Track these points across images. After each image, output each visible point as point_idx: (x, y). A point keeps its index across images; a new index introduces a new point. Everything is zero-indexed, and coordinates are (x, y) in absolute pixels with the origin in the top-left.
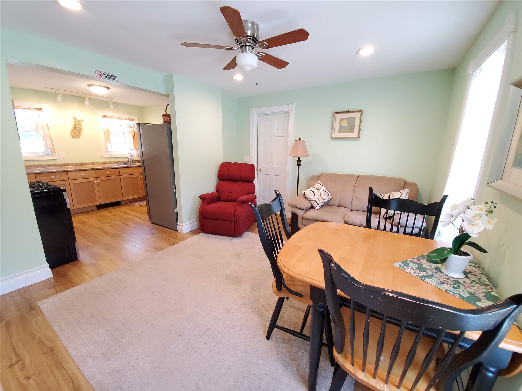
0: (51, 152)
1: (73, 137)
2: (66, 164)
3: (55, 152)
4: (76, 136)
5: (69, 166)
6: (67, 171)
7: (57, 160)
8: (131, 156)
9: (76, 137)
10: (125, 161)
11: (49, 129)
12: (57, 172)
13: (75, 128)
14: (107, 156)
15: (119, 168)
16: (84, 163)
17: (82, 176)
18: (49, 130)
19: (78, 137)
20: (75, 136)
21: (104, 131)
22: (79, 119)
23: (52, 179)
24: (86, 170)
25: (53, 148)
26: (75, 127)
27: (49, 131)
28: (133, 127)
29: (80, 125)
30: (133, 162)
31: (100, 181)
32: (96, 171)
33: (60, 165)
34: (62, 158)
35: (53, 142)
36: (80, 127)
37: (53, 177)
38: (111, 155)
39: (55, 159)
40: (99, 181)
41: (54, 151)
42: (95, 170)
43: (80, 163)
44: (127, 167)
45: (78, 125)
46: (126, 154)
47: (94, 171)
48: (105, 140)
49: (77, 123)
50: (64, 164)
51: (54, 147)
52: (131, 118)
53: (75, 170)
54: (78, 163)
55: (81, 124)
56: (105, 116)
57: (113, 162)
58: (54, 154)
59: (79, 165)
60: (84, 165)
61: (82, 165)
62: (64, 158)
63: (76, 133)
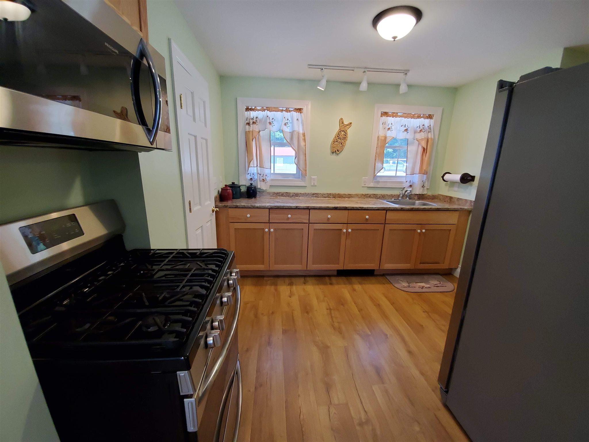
0: (302, 175)
1: (332, 153)
3: (306, 176)
5: (318, 197)
6: (309, 208)
8: (411, 186)
9: (336, 153)
10: (398, 194)
11: (305, 140)
12: (297, 208)
13: (338, 138)
14: (372, 185)
15: (387, 210)
17: (328, 218)
19: (339, 152)
20: (336, 151)
21: (378, 140)
23: (288, 218)
24: (336, 208)
27: (304, 143)
28: (428, 130)
29: (345, 132)
30: (410, 196)
31: (352, 230)
32: (350, 211)
33: (309, 195)
35: (306, 160)
36: (345, 136)
37: (290, 216)
38: (378, 182)
39: (305, 185)
40: (350, 230)
41: (305, 173)
42: (348, 209)
43: (333, 193)
44: (402, 210)
45: (343, 133)
46: (402, 183)
47: (347, 212)
48: (376, 156)
49: (342, 128)
50: (314, 194)
51: (306, 167)
52: (427, 113)
53: (321, 208)
54: (330, 194)
55: (348, 131)
56: (385, 114)
57: (379, 196)
58: (305, 178)
59: (331, 197)
60: (338, 198)
61: (335, 198)
62: (316, 184)
63: (338, 146)
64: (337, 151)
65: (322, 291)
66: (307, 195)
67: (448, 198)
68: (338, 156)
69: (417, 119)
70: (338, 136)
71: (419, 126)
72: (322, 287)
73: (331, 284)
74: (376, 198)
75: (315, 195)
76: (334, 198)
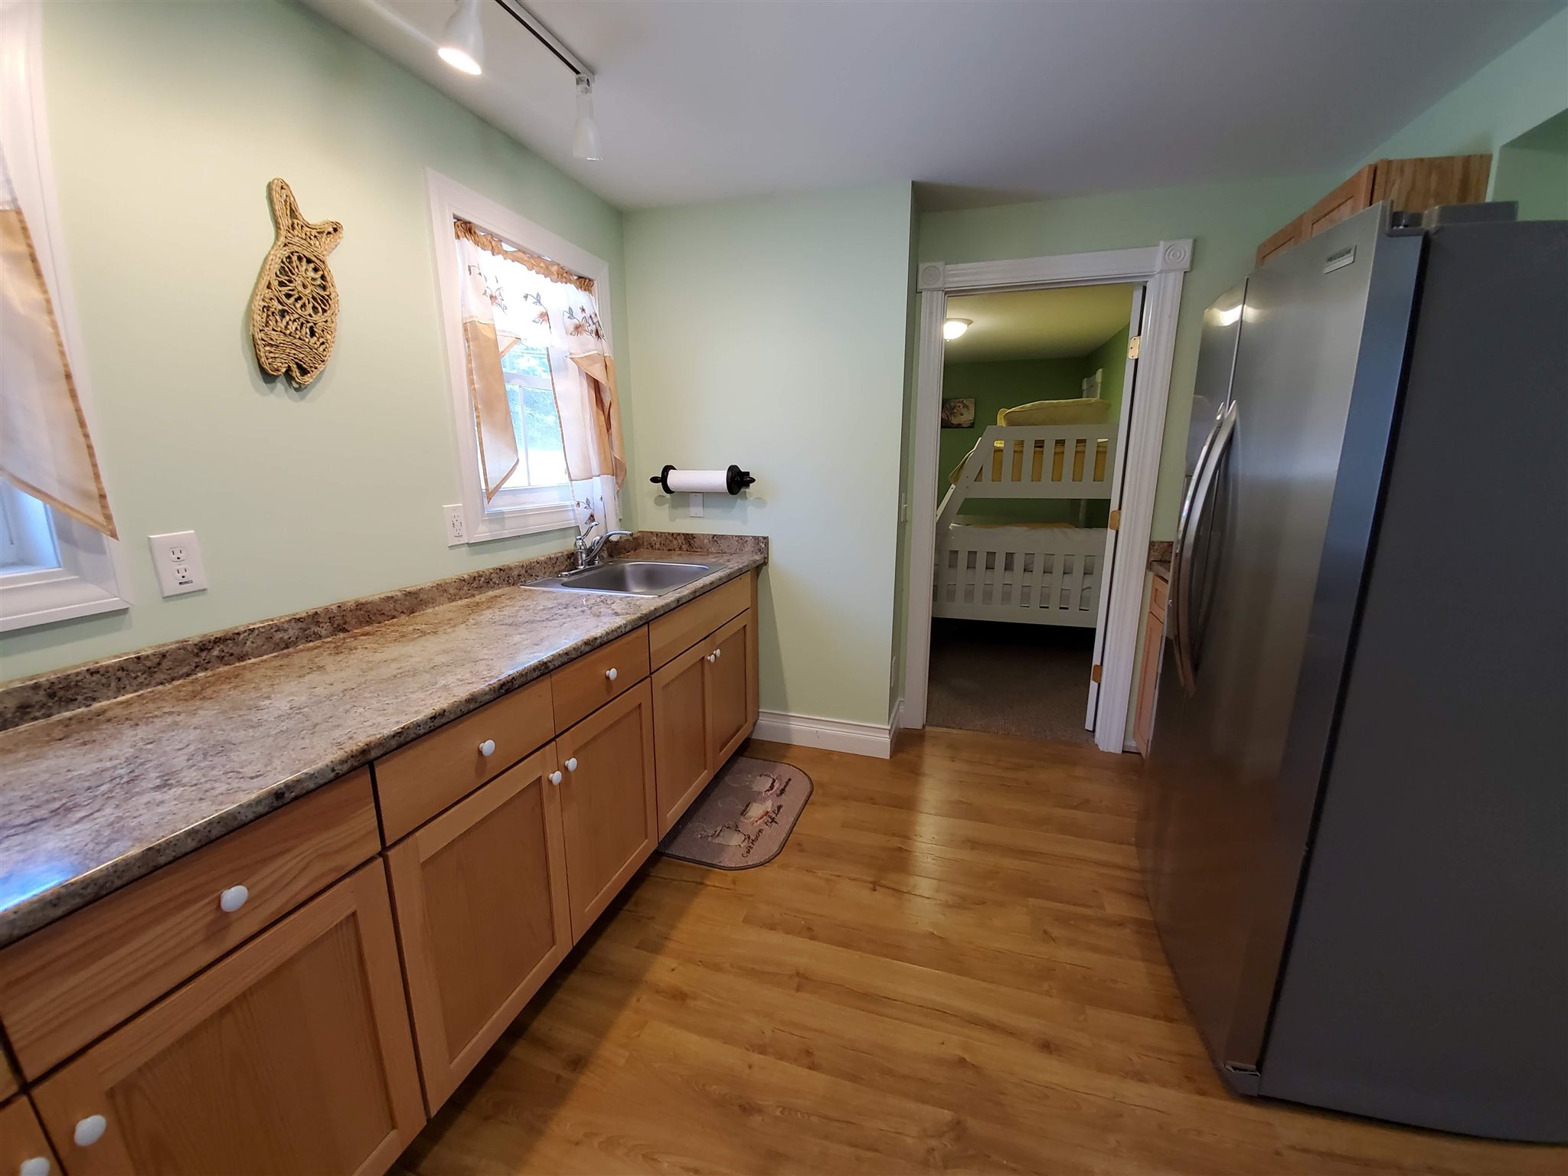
0: (63, 534)
1: (268, 377)
2: (218, 641)
3: (114, 535)
4: (294, 367)
5: (241, 658)
7: (124, 611)
9: (292, 380)
16: (359, 606)
18: (38, 274)
19: (307, 381)
20: (289, 369)
21: (467, 339)
22: (313, 214)
25: (92, 487)
26: (284, 278)
27: (35, 294)
29: (317, 265)
33: (166, 664)
34: (172, 587)
35: (82, 424)
39: (112, 603)
41: (101, 519)
43: (327, 610)
45: (305, 269)
46: (564, 509)
49: (298, 245)
50: (204, 648)
51: (97, 476)
54: (314, 617)
55: (330, 264)
56: (466, 228)
57: (515, 573)
58: (100, 550)
59: (323, 632)
60: (360, 624)
61: (344, 630)
62: (199, 581)
63: (298, 343)
64: (296, 373)
65: (596, 1142)
66: (150, 671)
67: (681, 540)
68: (302, 398)
69: (557, 282)
70: (281, 284)
71: (570, 308)
72: (568, 1121)
73: (578, 1063)
74: (509, 584)
75: (216, 652)
76: (342, 635)
